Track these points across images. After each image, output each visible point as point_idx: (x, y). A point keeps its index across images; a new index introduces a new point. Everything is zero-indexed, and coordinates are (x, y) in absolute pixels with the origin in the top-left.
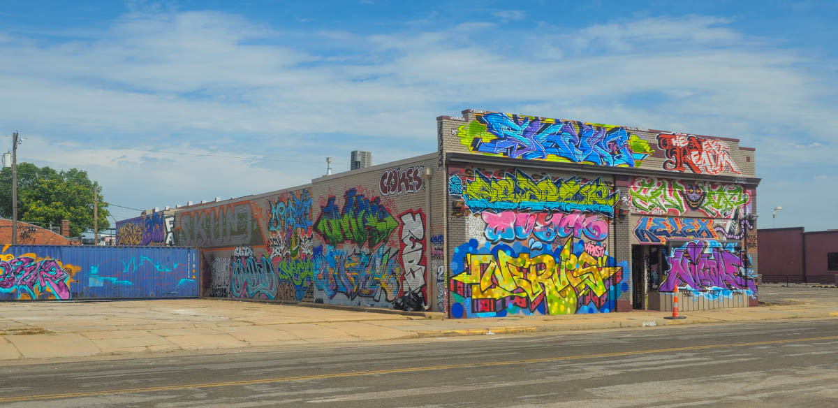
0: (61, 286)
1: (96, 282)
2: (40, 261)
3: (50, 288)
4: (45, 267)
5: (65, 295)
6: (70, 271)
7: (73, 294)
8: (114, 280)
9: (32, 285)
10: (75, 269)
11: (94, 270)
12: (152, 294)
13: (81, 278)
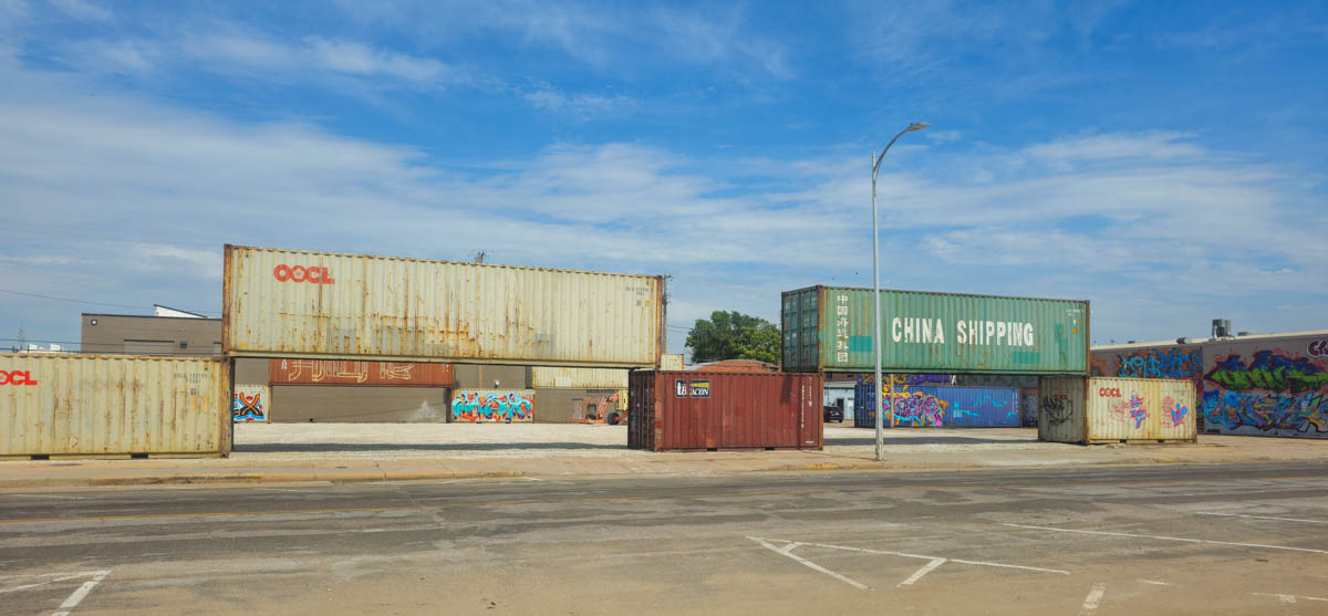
0: (937, 417)
1: (957, 414)
2: (925, 398)
3: (931, 418)
4: (928, 403)
5: (940, 423)
6: (942, 406)
7: (945, 423)
8: (968, 412)
9: (920, 415)
10: (945, 404)
11: (957, 405)
12: (990, 424)
13: (948, 411)
